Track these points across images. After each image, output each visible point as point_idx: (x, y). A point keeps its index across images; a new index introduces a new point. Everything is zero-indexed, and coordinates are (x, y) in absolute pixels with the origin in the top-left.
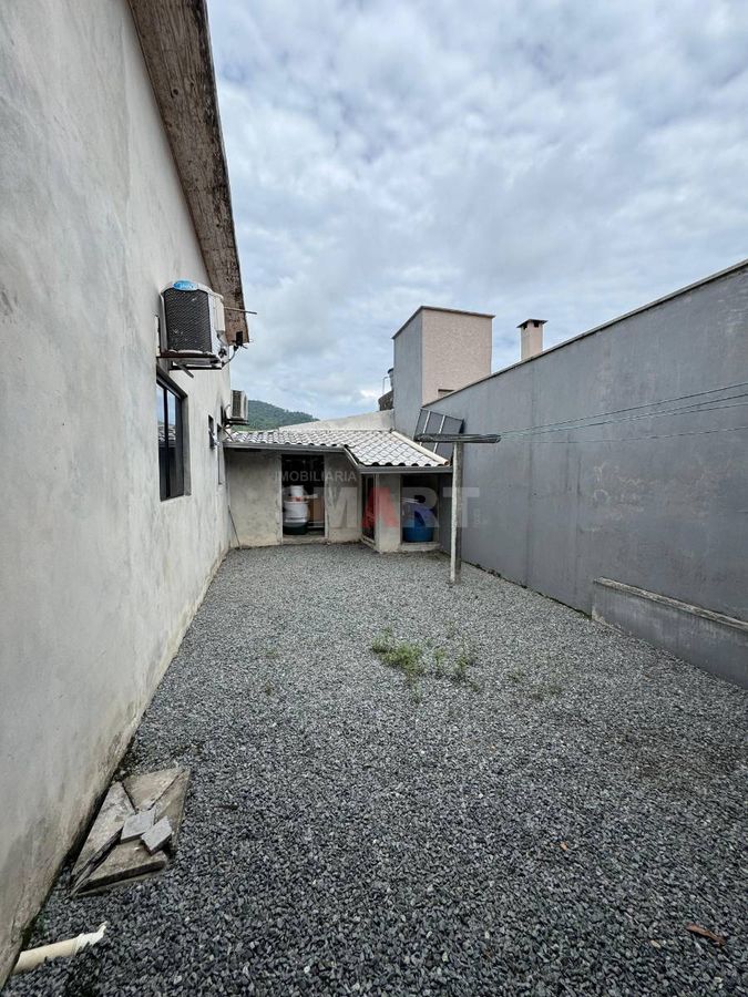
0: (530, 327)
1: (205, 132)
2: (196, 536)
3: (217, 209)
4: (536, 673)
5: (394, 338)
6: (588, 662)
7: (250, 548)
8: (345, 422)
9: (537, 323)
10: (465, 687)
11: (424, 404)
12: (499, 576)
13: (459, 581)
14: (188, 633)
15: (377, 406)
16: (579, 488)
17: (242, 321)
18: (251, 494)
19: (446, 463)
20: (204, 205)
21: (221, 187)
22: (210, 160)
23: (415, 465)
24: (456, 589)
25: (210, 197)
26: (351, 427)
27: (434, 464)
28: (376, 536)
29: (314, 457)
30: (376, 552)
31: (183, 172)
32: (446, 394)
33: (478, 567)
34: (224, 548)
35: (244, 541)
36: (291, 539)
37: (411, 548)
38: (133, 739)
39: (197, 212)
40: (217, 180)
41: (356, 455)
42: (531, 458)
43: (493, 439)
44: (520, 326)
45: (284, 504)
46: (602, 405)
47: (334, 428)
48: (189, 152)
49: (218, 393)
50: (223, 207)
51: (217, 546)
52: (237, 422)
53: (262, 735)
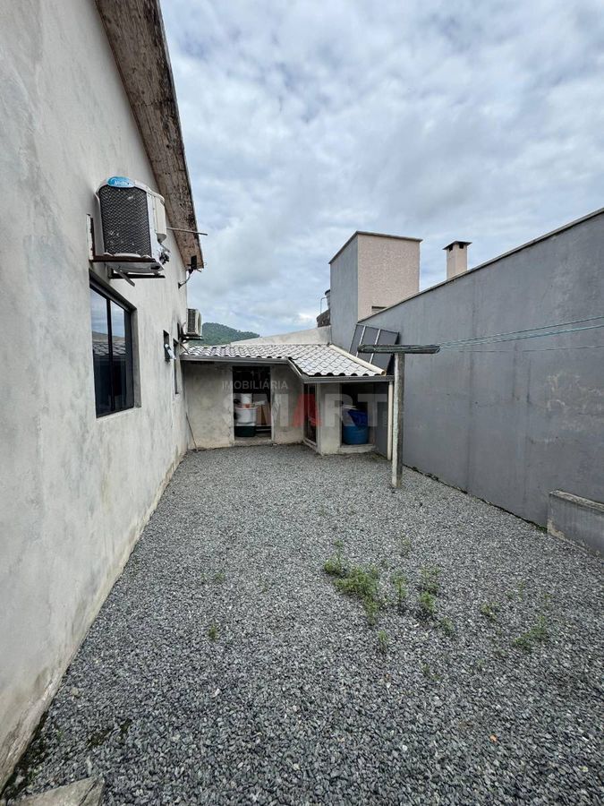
0: (456, 248)
1: (146, 31)
2: (147, 446)
3: (166, 127)
4: (511, 608)
5: (330, 263)
6: (564, 592)
7: (205, 450)
8: (288, 337)
9: (462, 245)
10: (435, 628)
11: (359, 319)
12: (437, 479)
13: (400, 486)
14: (136, 548)
15: (316, 323)
16: (528, 397)
17: (196, 247)
18: (206, 402)
19: (383, 373)
20: (153, 123)
21: (168, 102)
22: (154, 68)
23: (354, 375)
24: (398, 494)
25: (158, 112)
26: (293, 341)
27: (371, 374)
28: (318, 440)
29: (261, 368)
30: (318, 454)
31: (129, 82)
32: (379, 310)
33: (415, 469)
34: (181, 450)
35: (200, 443)
36: (242, 441)
37: (349, 450)
38: (45, 715)
39: (147, 131)
40: (163, 94)
41: (300, 366)
42: (472, 368)
43: (432, 350)
44: (446, 248)
45: (235, 409)
46: (557, 312)
47: (278, 343)
48: (132, 57)
49: (174, 312)
50: (171, 124)
51: (173, 450)
52: (193, 338)
53: (201, 711)
